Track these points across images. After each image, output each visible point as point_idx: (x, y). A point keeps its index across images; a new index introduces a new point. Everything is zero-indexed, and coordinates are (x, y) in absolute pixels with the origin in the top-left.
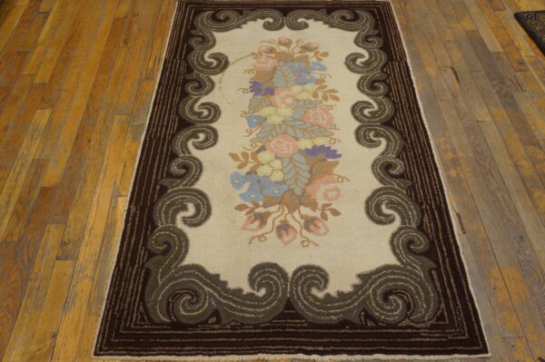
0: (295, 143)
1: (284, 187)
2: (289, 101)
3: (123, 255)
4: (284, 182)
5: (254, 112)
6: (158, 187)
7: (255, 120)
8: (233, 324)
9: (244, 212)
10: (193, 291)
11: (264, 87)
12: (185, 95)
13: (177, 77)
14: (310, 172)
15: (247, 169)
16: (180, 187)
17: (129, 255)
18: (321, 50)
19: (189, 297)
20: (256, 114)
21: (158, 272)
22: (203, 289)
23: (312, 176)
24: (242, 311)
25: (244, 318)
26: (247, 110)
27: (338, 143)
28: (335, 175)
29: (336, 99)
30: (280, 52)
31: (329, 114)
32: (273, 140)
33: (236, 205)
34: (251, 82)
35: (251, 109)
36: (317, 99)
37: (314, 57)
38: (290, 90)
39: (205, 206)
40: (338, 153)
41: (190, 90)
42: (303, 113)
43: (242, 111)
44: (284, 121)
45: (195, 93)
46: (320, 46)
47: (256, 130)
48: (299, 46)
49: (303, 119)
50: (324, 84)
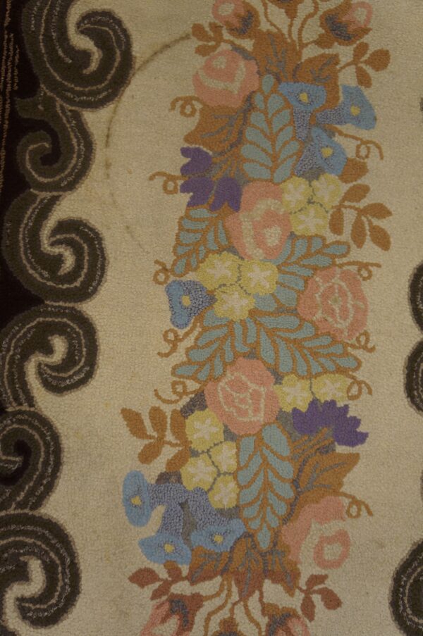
0: (273, 387)
1: (237, 527)
2: (273, 236)
4: (234, 513)
5: (188, 267)
7: (186, 301)
9: (149, 590)
11: (216, 175)
12: (17, 183)
14: (295, 483)
15: (159, 465)
16: (12, 511)
18: (374, 42)
20: (191, 276)
23: (298, 494)
26: (169, 259)
27: (365, 395)
28: (345, 495)
29: (383, 240)
30: (269, 33)
31: (359, 296)
32: (224, 374)
33: (134, 569)
34: (185, 152)
35: (179, 257)
36: (338, 238)
37: (352, 69)
38: (278, 196)
39: (67, 571)
40: (361, 429)
41: (28, 166)
42: (301, 283)
43: (157, 262)
44: (253, 313)
45: (41, 179)
46: (373, 24)
47: (187, 334)
48: (320, 13)
49: (299, 310)
50: (363, 181)
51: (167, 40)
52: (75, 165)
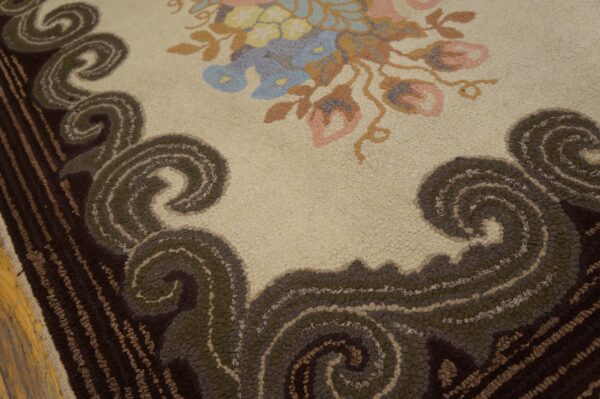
1: (328, 37)
3: (85, 372)
4: (316, 30)
6: (64, 185)
8: (504, 344)
10: (335, 337)
15: (226, 52)
16: (115, 156)
17: (103, 363)
19: (338, 359)
21: (206, 354)
22: (354, 316)
24: (496, 300)
25: (514, 313)
33: (264, 114)
39: (200, 155)
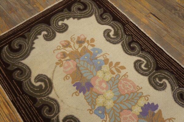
0: (132, 112)
2: (104, 85)
5: (95, 106)
7: (100, 112)
11: (83, 84)
13: (31, 109)
18: (89, 39)
20: (97, 107)
26: (89, 107)
27: (149, 98)
28: (166, 120)
29: (123, 68)
30: (70, 53)
31: (129, 81)
32: (121, 119)
34: (74, 86)
35: (91, 105)
36: (115, 75)
37: (89, 46)
38: (98, 77)
40: (155, 104)
41: (47, 115)
42: (117, 89)
43: (88, 110)
44: (114, 102)
45: (52, 115)
46: (86, 36)
47: (106, 118)
48: (75, 42)
49: (122, 94)
50: (110, 61)
51: (53, 70)
52: (56, 107)
